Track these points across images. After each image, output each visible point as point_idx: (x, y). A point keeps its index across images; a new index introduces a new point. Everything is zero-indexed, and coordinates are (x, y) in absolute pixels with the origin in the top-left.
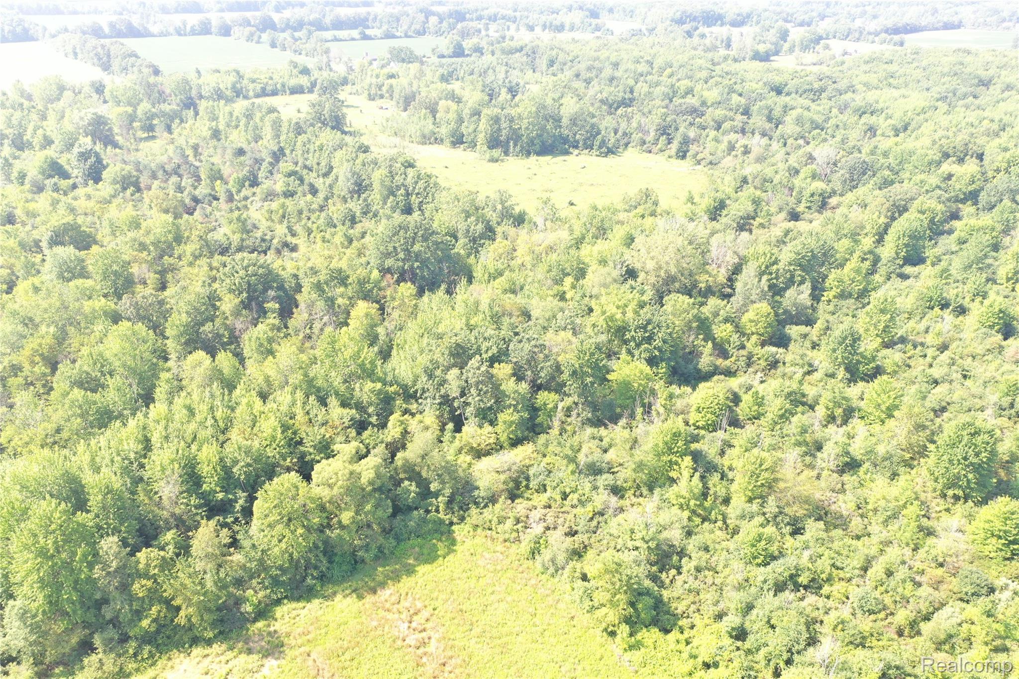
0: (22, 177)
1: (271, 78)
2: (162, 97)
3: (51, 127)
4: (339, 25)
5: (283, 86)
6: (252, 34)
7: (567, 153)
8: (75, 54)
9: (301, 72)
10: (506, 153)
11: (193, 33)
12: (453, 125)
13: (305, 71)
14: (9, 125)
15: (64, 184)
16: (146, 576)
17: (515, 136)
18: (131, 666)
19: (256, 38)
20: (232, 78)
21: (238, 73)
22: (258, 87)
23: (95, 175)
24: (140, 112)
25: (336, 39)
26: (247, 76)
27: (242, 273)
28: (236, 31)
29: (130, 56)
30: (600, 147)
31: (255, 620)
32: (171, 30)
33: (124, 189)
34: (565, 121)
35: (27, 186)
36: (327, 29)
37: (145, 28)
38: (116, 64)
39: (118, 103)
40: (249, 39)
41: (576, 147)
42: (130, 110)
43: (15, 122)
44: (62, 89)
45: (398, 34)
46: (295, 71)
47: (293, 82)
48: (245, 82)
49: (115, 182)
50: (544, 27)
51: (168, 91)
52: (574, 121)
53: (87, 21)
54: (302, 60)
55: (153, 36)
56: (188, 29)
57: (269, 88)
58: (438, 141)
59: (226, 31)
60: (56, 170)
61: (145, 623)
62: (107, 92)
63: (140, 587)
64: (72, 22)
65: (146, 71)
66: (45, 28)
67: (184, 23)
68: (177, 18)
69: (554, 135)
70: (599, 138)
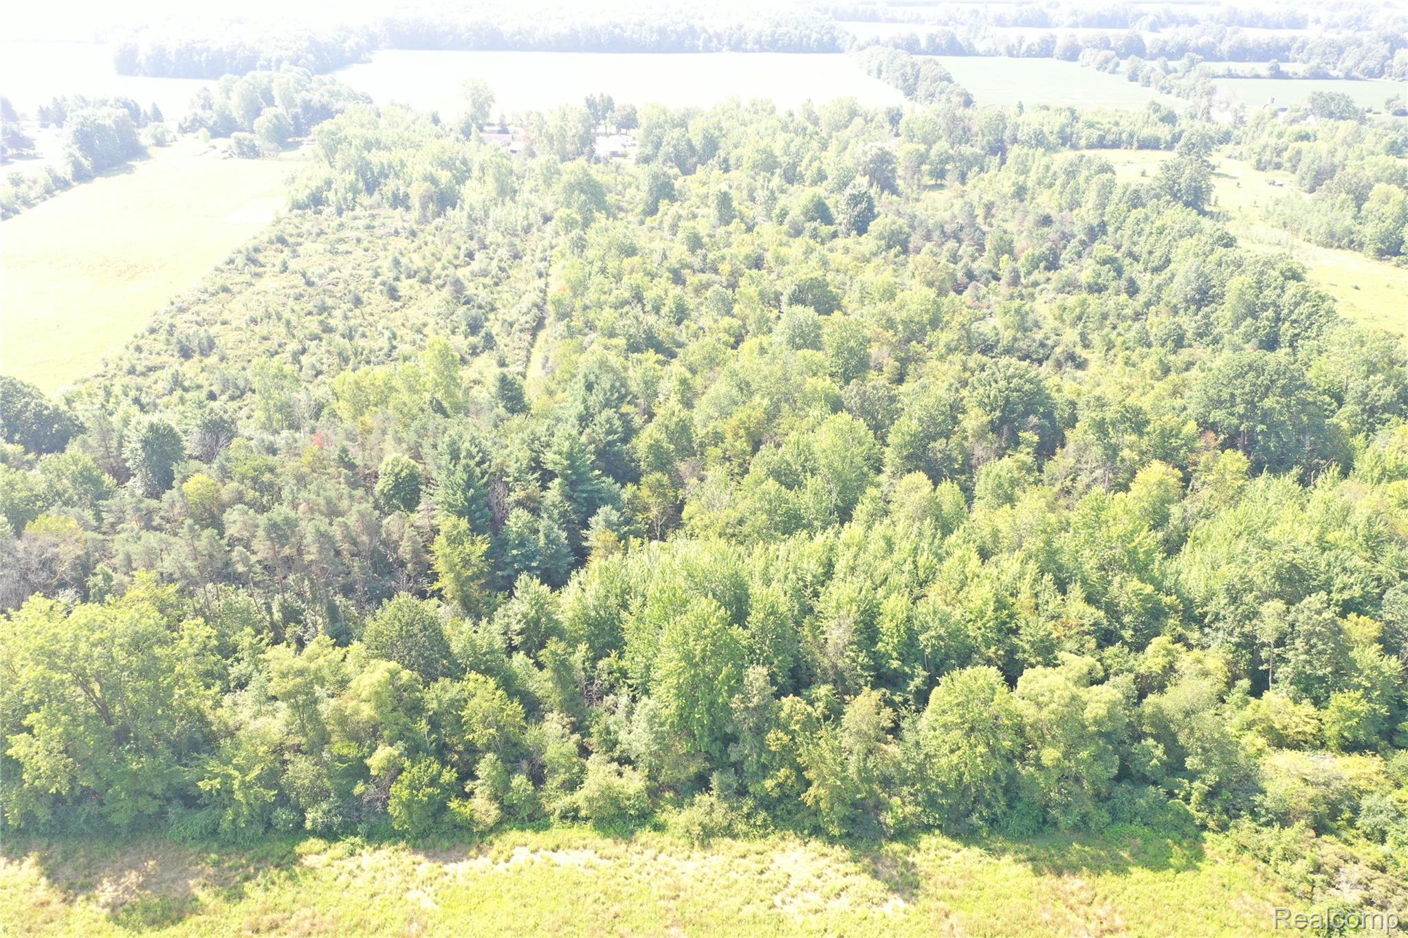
0: (784, 214)
1: (1117, 124)
2: (965, 136)
3: (829, 160)
4: (1241, 53)
5: (1131, 136)
6: (1107, 61)
8: (880, 72)
9: (1163, 120)
11: (1030, 53)
12: (1389, 224)
13: (1170, 118)
14: (786, 153)
15: (825, 230)
16: (785, 728)
18: (741, 827)
20: (1063, 119)
21: (1073, 112)
22: (1095, 134)
23: (861, 224)
24: (933, 153)
25: (1230, 75)
26: (1084, 118)
27: (1002, 384)
28: (1087, 55)
29: (942, 79)
31: (893, 839)
32: (1002, 49)
33: (889, 247)
35: (785, 227)
36: (1221, 59)
37: (970, 45)
38: (921, 91)
39: (911, 138)
40: (1102, 66)
42: (922, 147)
43: (793, 149)
44: (853, 114)
45: (1333, 73)
46: (1154, 117)
47: (1147, 132)
48: (1080, 125)
49: (881, 237)
51: (975, 129)
53: (904, 31)
54: (1169, 102)
55: (978, 54)
56: (1024, 47)
57: (1110, 137)
58: (1354, 244)
59: (1072, 54)
60: (820, 212)
61: (769, 784)
62: (902, 122)
63: (775, 739)
64: (886, 32)
65: (956, 100)
66: (855, 38)
67: (1021, 40)
68: (1013, 33)
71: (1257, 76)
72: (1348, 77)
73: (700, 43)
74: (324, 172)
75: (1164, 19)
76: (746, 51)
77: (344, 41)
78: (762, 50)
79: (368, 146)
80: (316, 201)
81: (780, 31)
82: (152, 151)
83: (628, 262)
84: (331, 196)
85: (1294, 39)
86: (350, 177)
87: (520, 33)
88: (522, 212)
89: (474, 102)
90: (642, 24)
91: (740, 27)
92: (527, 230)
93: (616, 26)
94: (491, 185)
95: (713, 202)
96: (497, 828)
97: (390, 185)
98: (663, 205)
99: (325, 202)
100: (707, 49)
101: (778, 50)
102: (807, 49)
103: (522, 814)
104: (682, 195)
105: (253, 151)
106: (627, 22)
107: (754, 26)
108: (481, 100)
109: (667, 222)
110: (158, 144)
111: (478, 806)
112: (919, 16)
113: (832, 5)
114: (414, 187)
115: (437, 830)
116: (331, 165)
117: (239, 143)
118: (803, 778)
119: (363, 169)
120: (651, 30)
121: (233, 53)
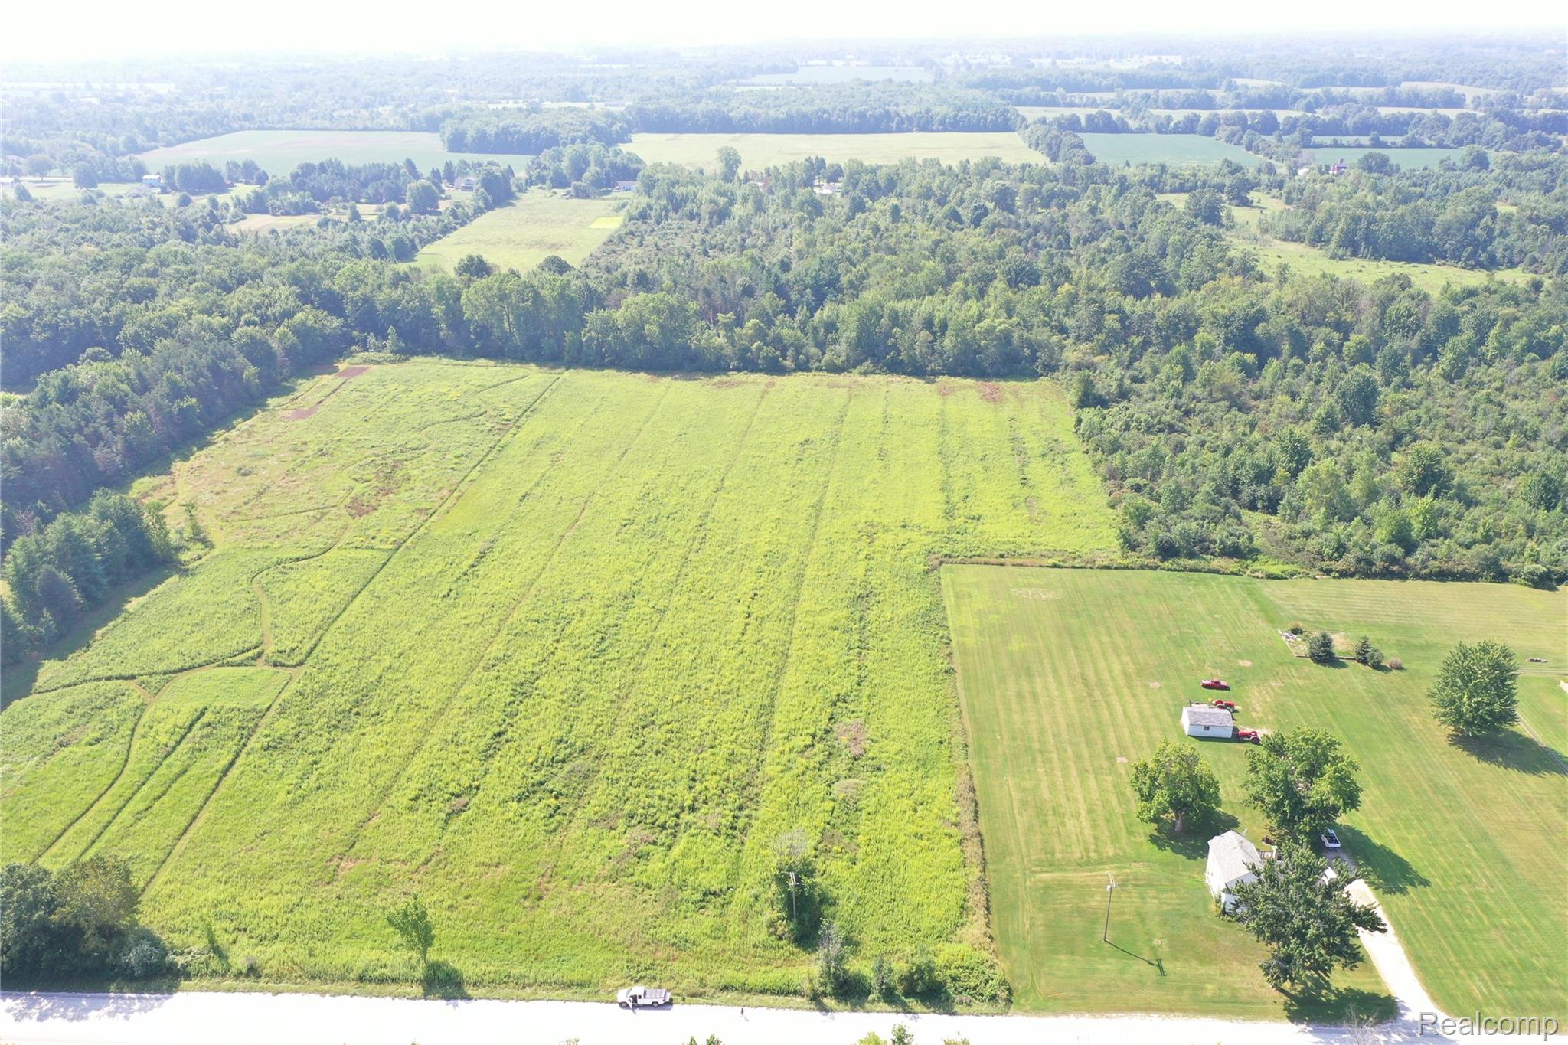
0: (932, 217)
1: (1195, 175)
2: (1074, 181)
5: (1204, 183)
7: (1430, 262)
10: (1355, 254)
12: (1320, 222)
14: (941, 186)
17: (1370, 238)
19: (1236, 139)
20: (1154, 172)
22: (1178, 182)
26: (1170, 171)
28: (1223, 131)
29: (1076, 147)
30: (1468, 259)
32: (1151, 125)
34: (1436, 229)
35: (932, 224)
37: (1125, 124)
38: (1062, 153)
39: (1031, 182)
40: (1229, 140)
41: (1444, 258)
44: (995, 166)
46: (1225, 170)
47: (1217, 180)
48: (1166, 176)
52: (1447, 229)
55: (1131, 132)
56: (1172, 124)
58: (1300, 240)
59: (1210, 129)
60: (955, 216)
62: (1026, 172)
63: (889, 342)
64: (1052, 114)
65: (1079, 159)
66: (1024, 119)
67: (1169, 119)
68: (1163, 113)
69: (1420, 243)
70: (1470, 249)
71: (1360, 146)
72: (1439, 145)
73: (894, 125)
74: (645, 200)
75: (1323, 100)
76: (932, 131)
77: (611, 126)
78: (945, 130)
79: (674, 184)
80: (643, 216)
81: (961, 114)
82: (518, 194)
83: (837, 235)
84: (653, 214)
86: (663, 202)
87: (746, 118)
88: (771, 220)
89: (727, 164)
90: (846, 110)
91: (928, 111)
92: (775, 229)
93: (825, 112)
94: (750, 205)
95: (889, 212)
96: (794, 370)
97: (689, 206)
98: (858, 214)
99: (649, 217)
100: (900, 130)
101: (960, 130)
102: (984, 129)
103: (803, 367)
104: (870, 210)
105: (582, 194)
106: (834, 109)
107: (940, 111)
108: (731, 163)
109: (861, 222)
110: (520, 190)
111: (788, 363)
112: (1095, 100)
113: (1016, 92)
114: (703, 207)
115: (775, 368)
116: (650, 196)
117: (577, 189)
118: (899, 352)
119: (671, 197)
120: (853, 115)
121: (537, 135)
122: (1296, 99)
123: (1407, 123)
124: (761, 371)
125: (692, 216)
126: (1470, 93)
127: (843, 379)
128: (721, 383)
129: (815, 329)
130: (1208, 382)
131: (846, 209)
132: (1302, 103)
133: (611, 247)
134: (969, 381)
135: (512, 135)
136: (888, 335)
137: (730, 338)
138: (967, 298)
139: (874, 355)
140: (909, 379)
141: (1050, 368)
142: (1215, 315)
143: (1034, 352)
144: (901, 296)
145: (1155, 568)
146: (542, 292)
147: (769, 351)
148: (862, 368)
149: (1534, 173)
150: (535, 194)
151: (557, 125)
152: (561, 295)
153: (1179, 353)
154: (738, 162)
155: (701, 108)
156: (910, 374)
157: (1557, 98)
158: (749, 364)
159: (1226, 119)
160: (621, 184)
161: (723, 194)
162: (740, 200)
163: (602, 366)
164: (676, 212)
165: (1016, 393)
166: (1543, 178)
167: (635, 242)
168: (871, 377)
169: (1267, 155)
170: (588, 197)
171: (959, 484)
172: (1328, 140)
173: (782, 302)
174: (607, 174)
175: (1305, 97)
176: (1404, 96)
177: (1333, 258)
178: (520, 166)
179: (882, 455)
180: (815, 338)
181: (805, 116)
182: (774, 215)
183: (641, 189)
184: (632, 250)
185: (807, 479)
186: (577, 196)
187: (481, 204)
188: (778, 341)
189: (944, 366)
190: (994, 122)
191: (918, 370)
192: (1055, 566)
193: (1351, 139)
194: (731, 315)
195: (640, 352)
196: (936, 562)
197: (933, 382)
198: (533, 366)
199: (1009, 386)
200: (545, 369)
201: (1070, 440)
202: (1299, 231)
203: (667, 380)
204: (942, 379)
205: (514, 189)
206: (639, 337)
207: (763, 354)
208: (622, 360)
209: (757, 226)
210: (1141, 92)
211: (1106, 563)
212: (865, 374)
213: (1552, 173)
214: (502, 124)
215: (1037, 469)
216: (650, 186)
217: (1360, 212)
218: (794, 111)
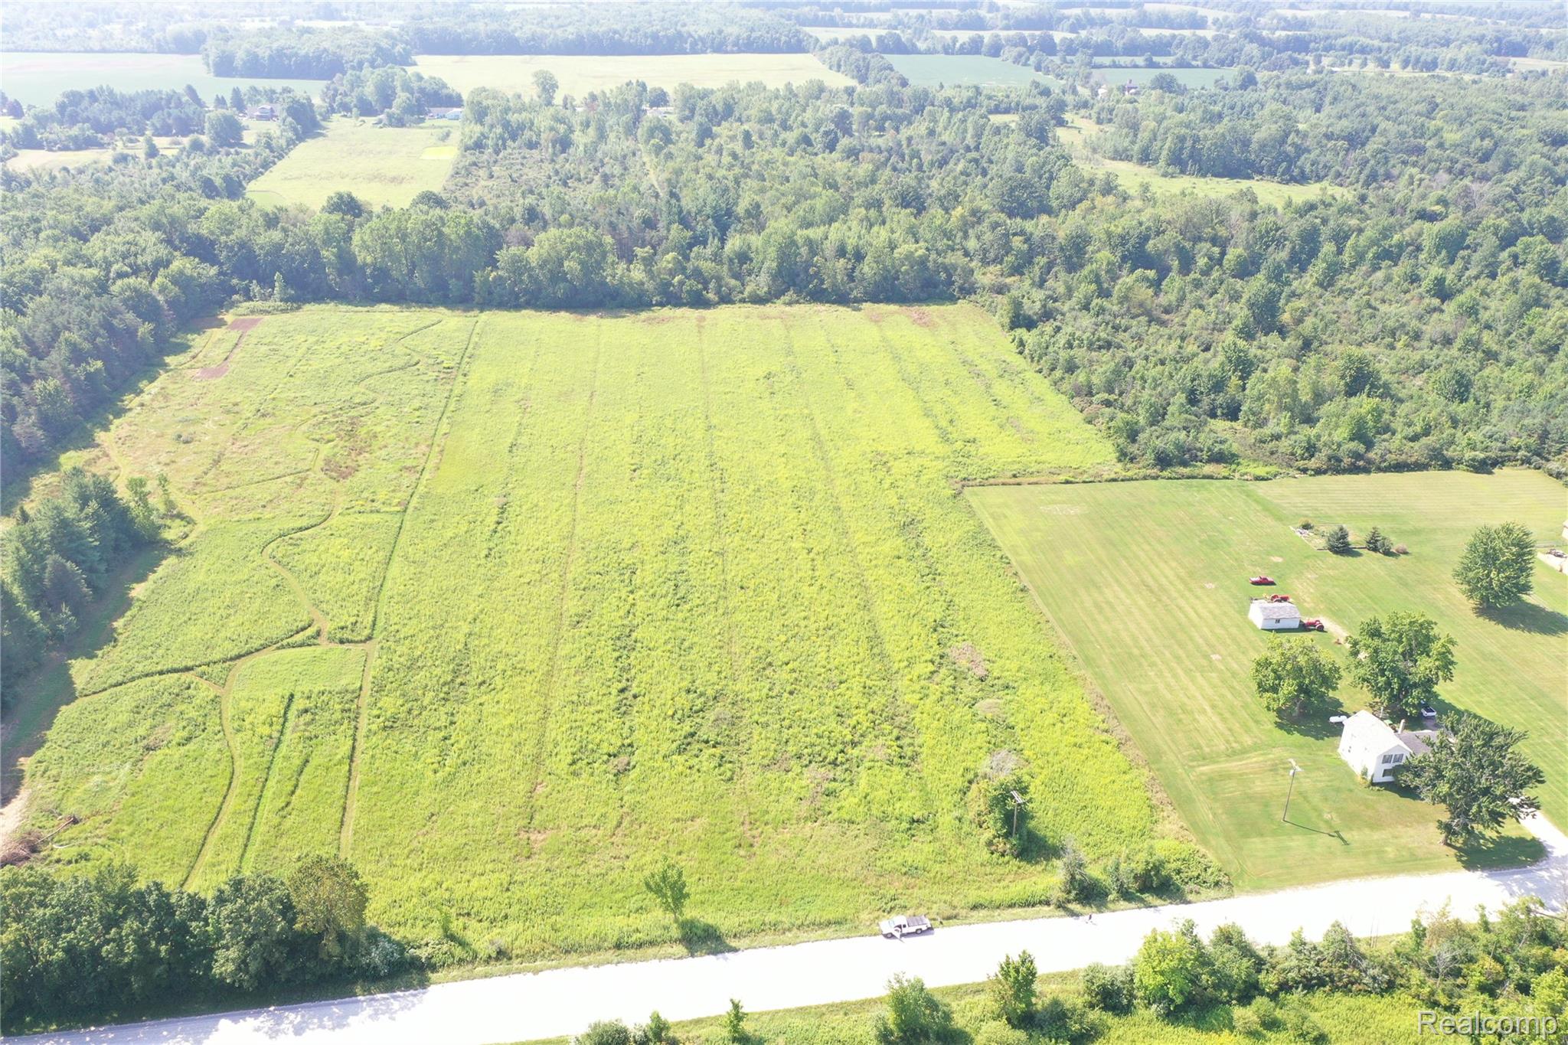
0: (784, 144)
1: (1008, 96)
2: (900, 103)
3: (807, 116)
4: (1132, 49)
5: (1018, 104)
6: (1020, 55)
7: (1249, 177)
8: (839, 66)
9: (1042, 94)
11: (963, 51)
12: (1145, 142)
13: (1046, 92)
14: (779, 111)
15: (809, 149)
17: (1195, 156)
18: (802, 301)
19: (1023, 59)
20: (970, 93)
21: (977, 88)
22: (993, 103)
23: (831, 147)
24: (877, 113)
25: (1115, 66)
26: (984, 93)
28: (1009, 53)
29: (885, 69)
30: (1283, 174)
31: (855, 303)
32: (939, 47)
35: (786, 150)
36: (1111, 54)
37: (914, 45)
38: (872, 75)
39: (862, 104)
40: (1016, 61)
41: (1261, 173)
42: (869, 110)
43: (784, 110)
44: (821, 90)
45: (1195, 63)
46: (1035, 92)
47: (1029, 101)
48: (981, 98)
49: (843, 151)
50: (1406, 63)
51: (906, 99)
52: (1263, 147)
53: (858, 33)
54: (1048, 80)
55: (919, 52)
56: (958, 45)
57: (1003, 106)
58: (1129, 159)
59: (995, 51)
60: (806, 140)
61: (810, 286)
62: (855, 95)
63: (811, 271)
64: (843, 34)
65: (894, 81)
66: (817, 40)
67: (955, 40)
68: (948, 35)
69: (1239, 160)
70: (1284, 164)
71: (1136, 66)
72: (1206, 65)
73: (688, 46)
74: (477, 129)
75: (1084, 21)
76: (726, 52)
77: (390, 46)
78: (740, 51)
79: (507, 110)
80: (479, 146)
81: (754, 35)
82: (324, 123)
84: (490, 142)
85: (1174, 37)
86: (499, 130)
87: (533, 39)
89: (544, 89)
90: (637, 30)
91: (720, 32)
92: (625, 157)
93: (615, 32)
95: (740, 138)
96: (718, 303)
97: (527, 134)
98: (708, 142)
99: (485, 146)
100: (694, 51)
102: (778, 50)
103: (726, 299)
104: (719, 136)
105: (400, 123)
106: (625, 29)
107: (732, 31)
108: (548, 86)
109: (714, 148)
110: (325, 119)
111: (711, 296)
112: (872, 21)
113: (795, 12)
114: (543, 136)
115: (698, 302)
116: (482, 124)
117: (390, 116)
118: (822, 282)
119: (506, 125)
120: (646, 36)
121: (319, 58)
122: (1061, 19)
123: (1169, 44)
124: (684, 305)
125: (532, 145)
126: (1211, 15)
127: (768, 309)
128: (649, 319)
129: (731, 260)
130: (1124, 299)
131: (693, 135)
132: (1066, 24)
133: (461, 180)
134: (893, 307)
135: (289, 58)
136: (809, 264)
137: (649, 272)
138: (871, 226)
139: (794, 285)
140: (835, 307)
141: (968, 291)
142: (1109, 234)
143: (950, 276)
144: (808, 224)
145: (1156, 478)
146: (446, 230)
147: (691, 284)
148: (786, 298)
149: (1304, 92)
150: (338, 124)
151: (339, 47)
152: (468, 233)
153: (1091, 271)
154: (554, 86)
155: (481, 27)
156: (833, 302)
157: (1285, 20)
158: (672, 299)
159: (1008, 40)
160: (435, 110)
161: (562, 121)
162: (577, 128)
163: (517, 307)
164: (514, 140)
165: (942, 317)
166: (1312, 96)
167: (483, 173)
168: (796, 307)
169: (1058, 76)
170: (403, 125)
171: (938, 409)
172: (1107, 60)
173: (690, 234)
174: (418, 100)
175: (1068, 18)
176: (1154, 18)
177: (1165, 175)
178: (313, 91)
179: (850, 385)
180: (730, 270)
181: (595, 36)
182: (616, 143)
183: (470, 116)
184: (483, 183)
185: (791, 412)
186: (391, 125)
187: (290, 134)
188: (697, 274)
189: (866, 293)
190: (787, 43)
191: (841, 299)
192: (1067, 482)
193: (1123, 60)
194: (648, 248)
195: (561, 290)
196: (959, 486)
197: (859, 310)
198: (442, 309)
199: (933, 310)
200: (457, 313)
201: (1018, 362)
202: (1126, 150)
203: (592, 319)
204: (865, 305)
205: (319, 118)
206: (557, 275)
207: (685, 288)
208: (537, 299)
209: (605, 154)
210: (913, 12)
211: (1113, 476)
212: (790, 304)
213: (1319, 92)
214: (275, 46)
215: (1001, 389)
216: (480, 114)
217: (1183, 131)
218: (584, 32)
